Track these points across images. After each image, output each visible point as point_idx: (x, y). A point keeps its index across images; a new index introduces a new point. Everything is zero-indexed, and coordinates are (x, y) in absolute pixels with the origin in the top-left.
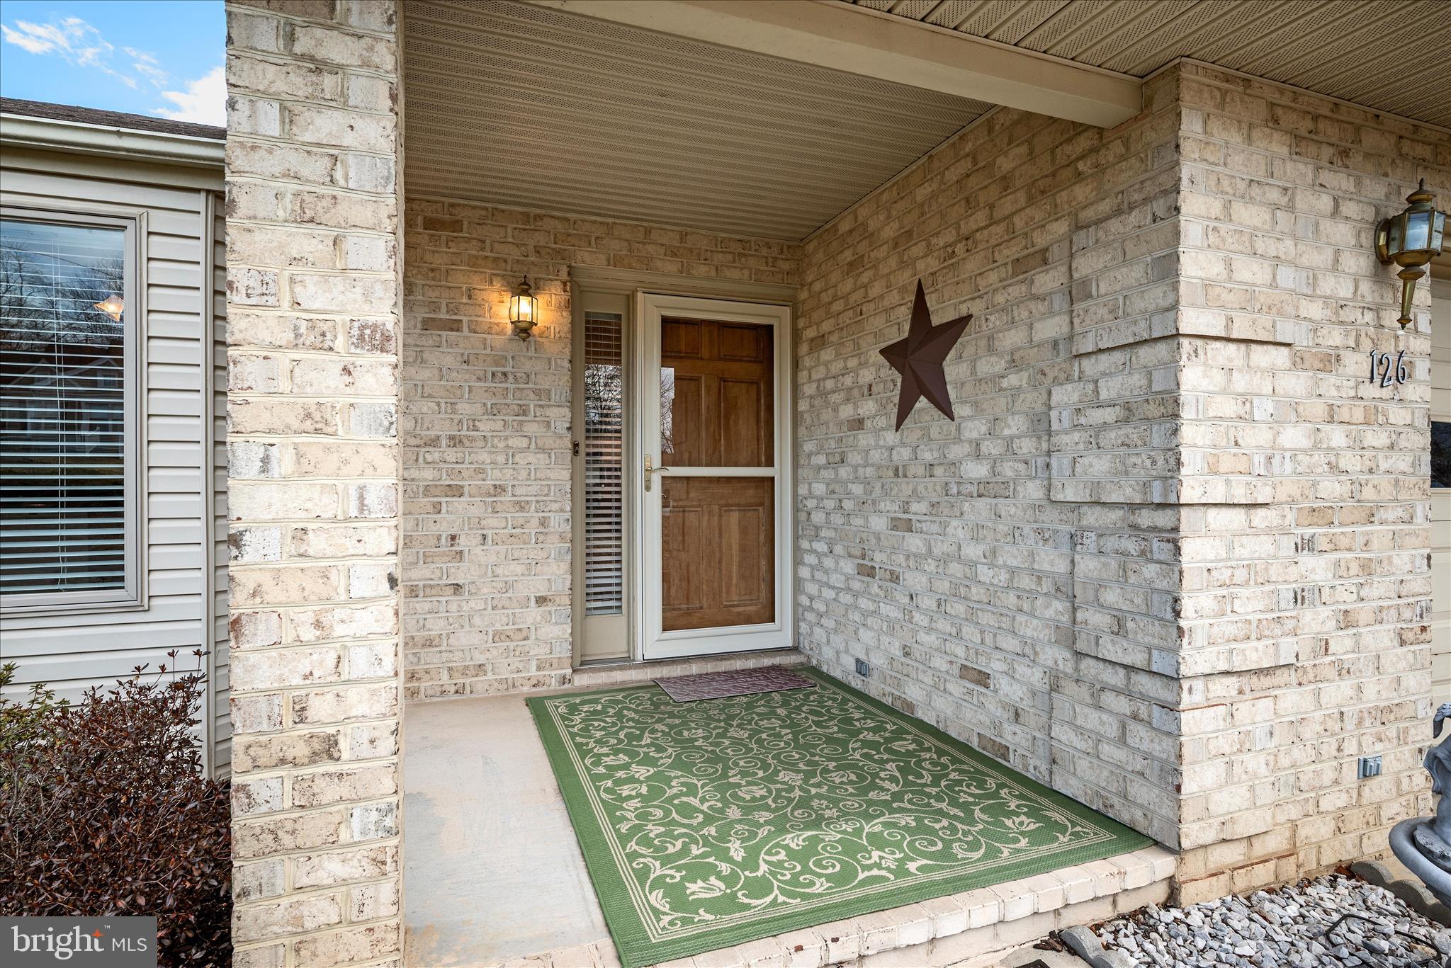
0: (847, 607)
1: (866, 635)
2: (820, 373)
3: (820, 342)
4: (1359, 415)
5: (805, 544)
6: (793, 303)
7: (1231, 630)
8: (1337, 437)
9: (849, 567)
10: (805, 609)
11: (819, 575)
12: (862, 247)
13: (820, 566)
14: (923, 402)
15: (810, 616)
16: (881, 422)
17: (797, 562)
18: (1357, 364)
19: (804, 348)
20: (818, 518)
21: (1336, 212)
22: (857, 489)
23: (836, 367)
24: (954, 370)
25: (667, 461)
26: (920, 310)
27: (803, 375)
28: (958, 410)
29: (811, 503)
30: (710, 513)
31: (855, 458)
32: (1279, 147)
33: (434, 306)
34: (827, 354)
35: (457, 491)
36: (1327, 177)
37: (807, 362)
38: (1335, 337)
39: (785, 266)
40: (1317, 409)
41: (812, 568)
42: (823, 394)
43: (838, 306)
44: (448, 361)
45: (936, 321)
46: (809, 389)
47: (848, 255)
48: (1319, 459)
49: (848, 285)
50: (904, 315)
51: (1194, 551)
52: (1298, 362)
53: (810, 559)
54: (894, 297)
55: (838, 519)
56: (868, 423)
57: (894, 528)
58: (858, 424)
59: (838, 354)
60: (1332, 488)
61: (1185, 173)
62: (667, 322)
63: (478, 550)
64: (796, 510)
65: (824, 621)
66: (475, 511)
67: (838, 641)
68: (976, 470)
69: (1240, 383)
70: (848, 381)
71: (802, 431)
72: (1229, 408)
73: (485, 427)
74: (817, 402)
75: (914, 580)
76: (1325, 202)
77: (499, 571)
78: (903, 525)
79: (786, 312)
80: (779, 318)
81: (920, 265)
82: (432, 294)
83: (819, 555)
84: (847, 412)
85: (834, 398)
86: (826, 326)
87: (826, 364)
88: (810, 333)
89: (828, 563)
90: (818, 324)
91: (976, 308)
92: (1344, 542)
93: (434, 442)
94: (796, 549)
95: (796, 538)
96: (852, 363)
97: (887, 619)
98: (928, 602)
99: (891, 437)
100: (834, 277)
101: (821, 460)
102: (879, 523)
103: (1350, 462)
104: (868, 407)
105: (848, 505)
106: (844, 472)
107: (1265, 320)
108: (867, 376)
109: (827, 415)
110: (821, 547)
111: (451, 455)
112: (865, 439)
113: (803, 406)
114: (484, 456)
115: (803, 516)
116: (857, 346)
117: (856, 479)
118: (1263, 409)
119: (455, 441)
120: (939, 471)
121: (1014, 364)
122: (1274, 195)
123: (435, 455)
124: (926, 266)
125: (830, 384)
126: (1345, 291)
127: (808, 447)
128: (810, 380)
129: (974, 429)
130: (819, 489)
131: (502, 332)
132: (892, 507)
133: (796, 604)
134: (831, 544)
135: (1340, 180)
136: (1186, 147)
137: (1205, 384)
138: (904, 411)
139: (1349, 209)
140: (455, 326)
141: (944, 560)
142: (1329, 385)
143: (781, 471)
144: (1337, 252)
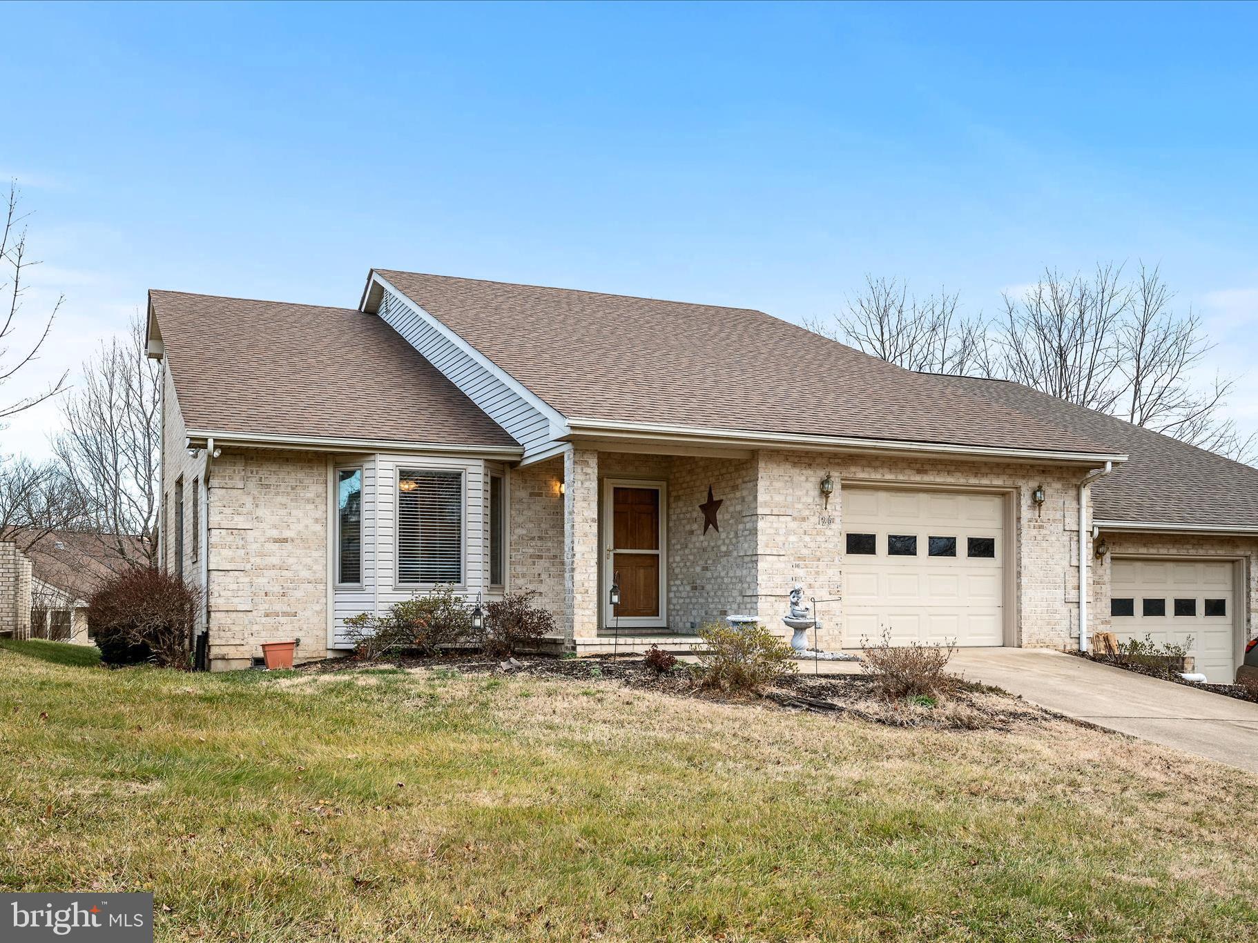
0: (688, 604)
1: (694, 613)
2: (678, 511)
3: (678, 498)
4: (815, 533)
5: (672, 583)
6: (667, 480)
7: (772, 585)
8: (807, 538)
9: (688, 588)
10: (672, 610)
11: (677, 594)
12: (693, 466)
13: (678, 591)
14: (711, 526)
15: (674, 613)
16: (699, 532)
17: (669, 591)
18: (815, 519)
19: (672, 499)
20: (677, 571)
21: (807, 480)
22: (691, 557)
23: (684, 510)
24: (719, 517)
25: (616, 547)
26: (710, 495)
27: (671, 512)
28: (720, 529)
29: (674, 565)
30: (632, 569)
31: (691, 546)
32: (788, 466)
33: (533, 487)
34: (681, 504)
35: (540, 557)
36: (804, 472)
37: (673, 505)
38: (807, 513)
39: (664, 465)
40: (802, 531)
41: (675, 592)
42: (679, 519)
43: (685, 485)
44: (538, 508)
45: (715, 499)
46: (674, 517)
47: (688, 467)
48: (801, 544)
49: (688, 479)
50: (706, 494)
51: (761, 565)
52: (795, 519)
53: (674, 589)
54: (703, 488)
55: (684, 570)
56: (695, 533)
57: (703, 570)
58: (692, 532)
59: (685, 505)
60: (805, 552)
61: (759, 476)
62: (616, 490)
63: (548, 580)
64: (668, 569)
65: (680, 613)
66: (547, 565)
67: (684, 619)
68: (724, 548)
69: (775, 525)
70: (688, 515)
71: (671, 535)
72: (772, 531)
73: (551, 533)
74: (677, 523)
75: (708, 587)
76: (803, 478)
77: (555, 588)
78: (705, 569)
79: (664, 484)
80: (661, 486)
81: (711, 479)
82: (533, 483)
83: (678, 586)
84: (688, 528)
85: (684, 522)
86: (681, 492)
87: (681, 508)
88: (674, 494)
89: (681, 588)
90: (678, 491)
91: (724, 497)
92: (810, 566)
93: (533, 539)
94: (668, 585)
95: (668, 581)
96: (690, 509)
97: (701, 604)
98: (712, 594)
99: (702, 538)
100: (684, 474)
101: (679, 547)
102: (698, 569)
103: (812, 545)
104: (695, 526)
105: (688, 564)
106: (687, 551)
107: (783, 509)
108: (695, 514)
109: (681, 528)
110: (678, 582)
111: (539, 543)
112: (694, 539)
113: (671, 524)
114: (550, 544)
115: (671, 571)
116: (692, 503)
117: (691, 554)
118: (782, 531)
119: (540, 538)
120: (715, 549)
121: (732, 517)
122: (786, 478)
123: (533, 543)
124: (712, 480)
125: (682, 516)
126: (810, 500)
127: (673, 541)
128: (674, 514)
129: (723, 535)
130: (678, 559)
131: (556, 496)
132: (701, 563)
133: (668, 609)
134: (682, 580)
135: (809, 472)
136: (760, 470)
137: (764, 526)
138: (706, 528)
139: (812, 479)
140: (540, 495)
141: (716, 579)
142: (805, 525)
143: (662, 552)
144: (807, 491)
